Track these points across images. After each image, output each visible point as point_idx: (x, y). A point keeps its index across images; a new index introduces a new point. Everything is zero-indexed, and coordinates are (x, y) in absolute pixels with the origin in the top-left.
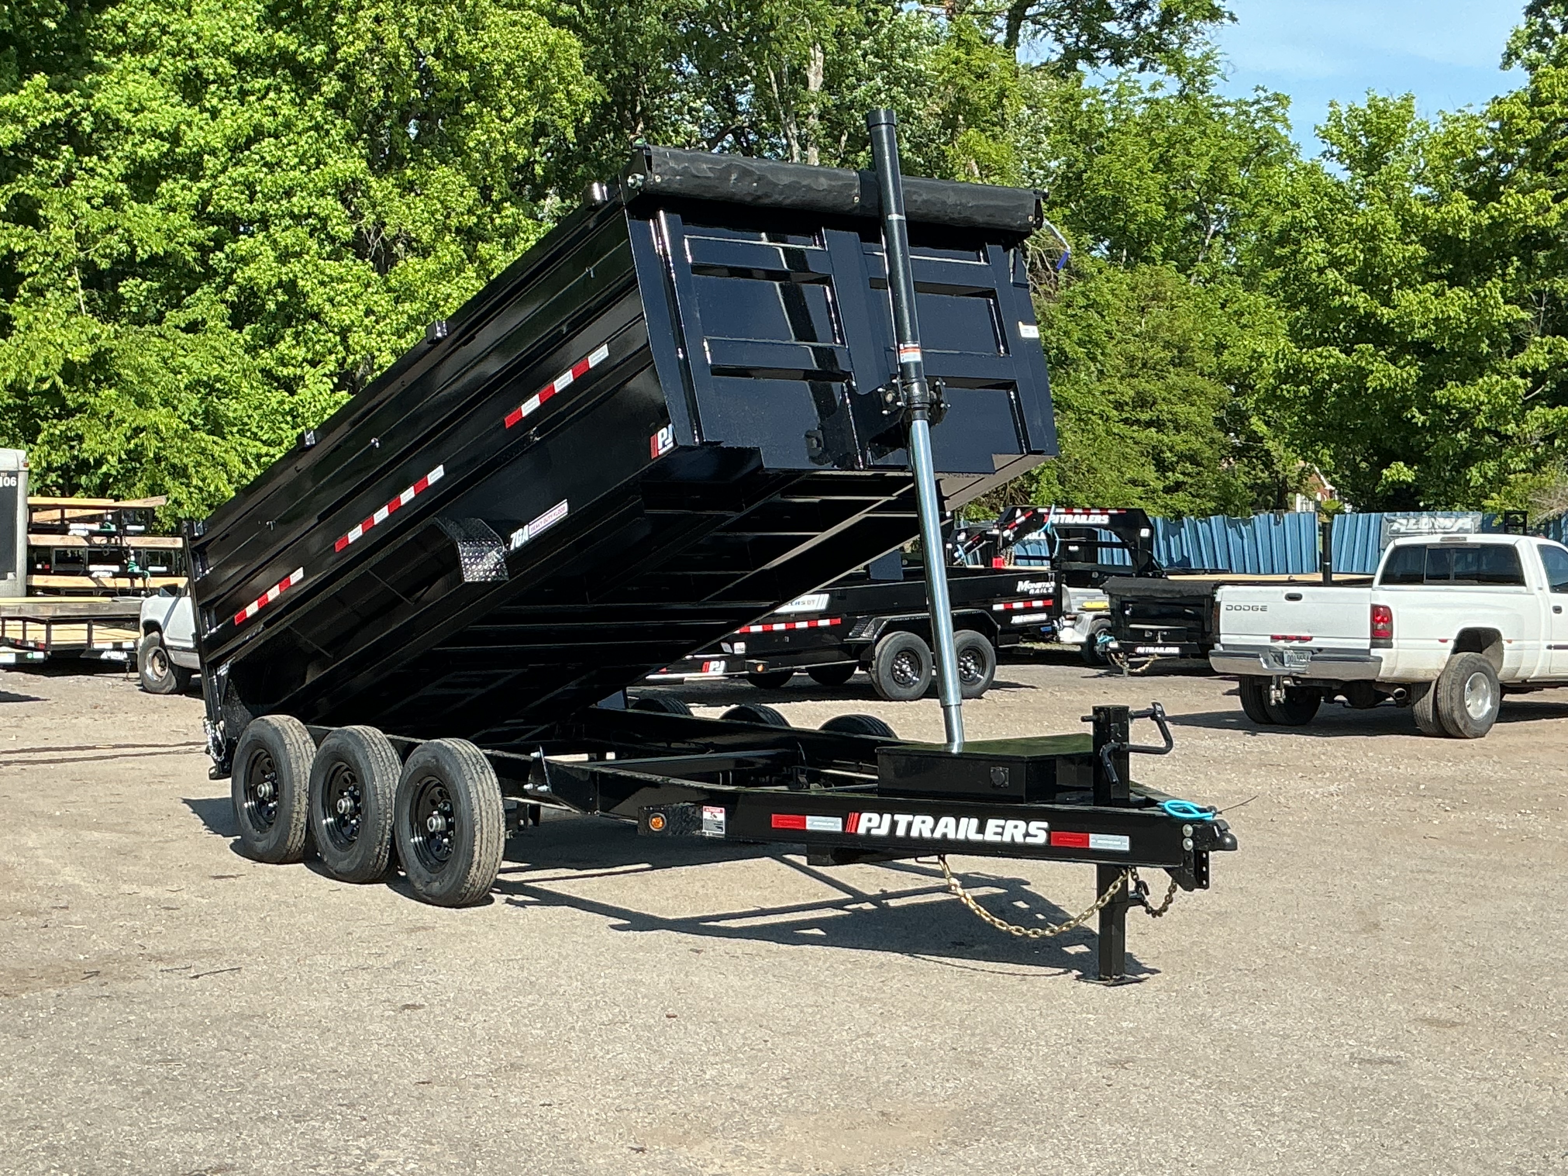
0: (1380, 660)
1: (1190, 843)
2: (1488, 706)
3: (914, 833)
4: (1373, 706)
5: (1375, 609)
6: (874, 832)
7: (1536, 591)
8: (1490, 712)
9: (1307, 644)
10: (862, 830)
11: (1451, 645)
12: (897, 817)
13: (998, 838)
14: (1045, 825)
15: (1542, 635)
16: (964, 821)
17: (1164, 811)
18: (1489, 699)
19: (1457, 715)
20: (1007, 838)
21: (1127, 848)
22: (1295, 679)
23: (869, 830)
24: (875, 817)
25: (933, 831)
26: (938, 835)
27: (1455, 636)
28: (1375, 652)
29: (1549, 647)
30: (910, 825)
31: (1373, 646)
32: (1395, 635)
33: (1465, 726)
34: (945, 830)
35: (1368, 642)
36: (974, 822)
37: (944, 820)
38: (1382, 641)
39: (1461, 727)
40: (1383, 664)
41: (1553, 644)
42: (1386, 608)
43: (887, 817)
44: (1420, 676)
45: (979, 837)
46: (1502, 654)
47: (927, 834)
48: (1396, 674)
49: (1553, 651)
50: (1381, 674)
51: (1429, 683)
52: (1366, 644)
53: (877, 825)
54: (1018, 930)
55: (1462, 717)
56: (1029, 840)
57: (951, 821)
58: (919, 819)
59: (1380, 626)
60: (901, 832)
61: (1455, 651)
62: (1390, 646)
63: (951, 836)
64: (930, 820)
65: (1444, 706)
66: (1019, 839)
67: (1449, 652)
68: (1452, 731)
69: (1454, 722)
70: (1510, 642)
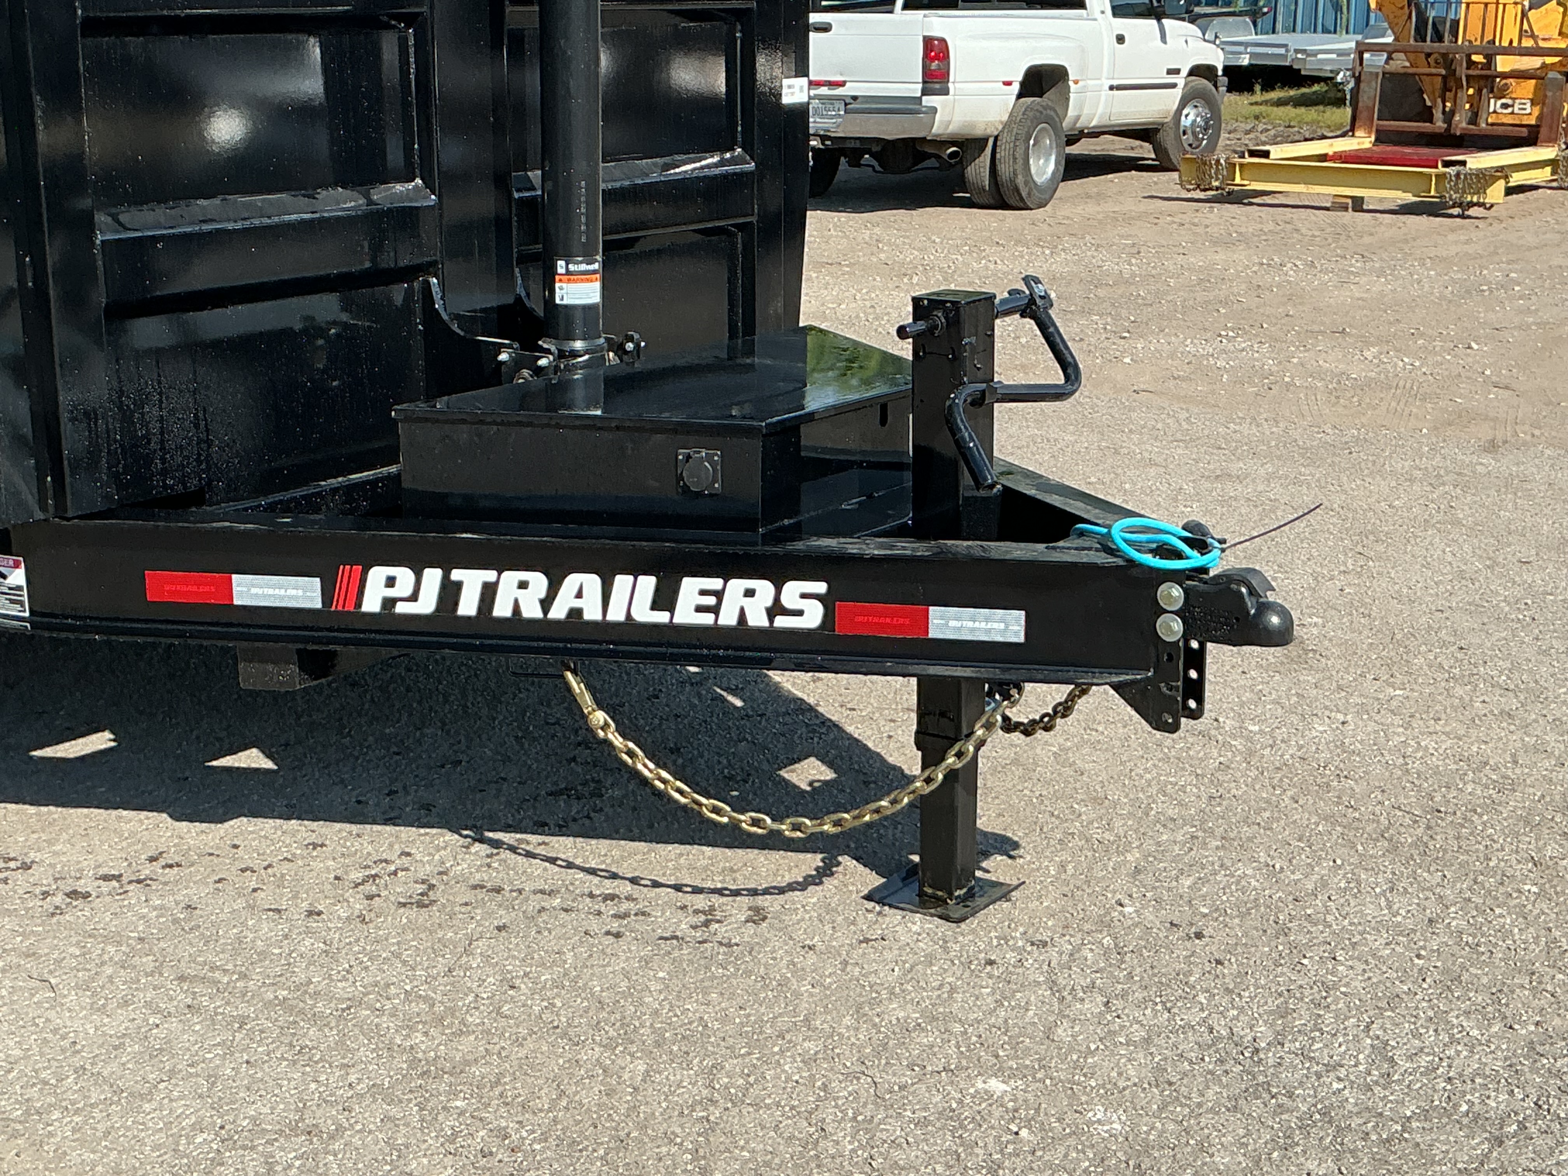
0: (934, 110)
1: (1177, 626)
2: (1051, 167)
3: (502, 609)
4: (908, 170)
5: (928, 42)
6: (401, 608)
7: (1097, 15)
8: (1053, 173)
9: (840, 91)
10: (371, 604)
11: (1016, 88)
12: (457, 575)
13: (707, 619)
14: (821, 587)
15: (1105, 74)
16: (623, 582)
17: (1112, 551)
18: (1053, 158)
19: (1020, 180)
20: (728, 618)
21: (1021, 639)
22: (823, 138)
23: (389, 603)
24: (405, 576)
25: (546, 603)
26: (558, 612)
27: (1020, 78)
28: (928, 101)
29: (1112, 88)
30: (489, 592)
31: (925, 92)
32: (951, 79)
33: (1029, 194)
34: (577, 603)
35: (920, 86)
36: (648, 584)
37: (573, 581)
38: (937, 86)
39: (1024, 194)
40: (938, 117)
41: (1115, 83)
42: (943, 41)
43: (433, 577)
44: (979, 132)
45: (662, 617)
46: (1068, 99)
47: (532, 611)
48: (952, 129)
49: (1115, 92)
50: (934, 131)
51: (986, 140)
52: (916, 90)
53: (408, 592)
54: (755, 823)
55: (1026, 183)
56: (781, 622)
57: (592, 582)
58: (511, 578)
59: (934, 65)
60: (468, 606)
61: (1020, 96)
62: (947, 93)
63: (592, 613)
64: (538, 582)
65: (1004, 170)
66: (757, 619)
67: (1014, 97)
68: (1012, 202)
69: (1017, 190)
70: (1076, 82)
